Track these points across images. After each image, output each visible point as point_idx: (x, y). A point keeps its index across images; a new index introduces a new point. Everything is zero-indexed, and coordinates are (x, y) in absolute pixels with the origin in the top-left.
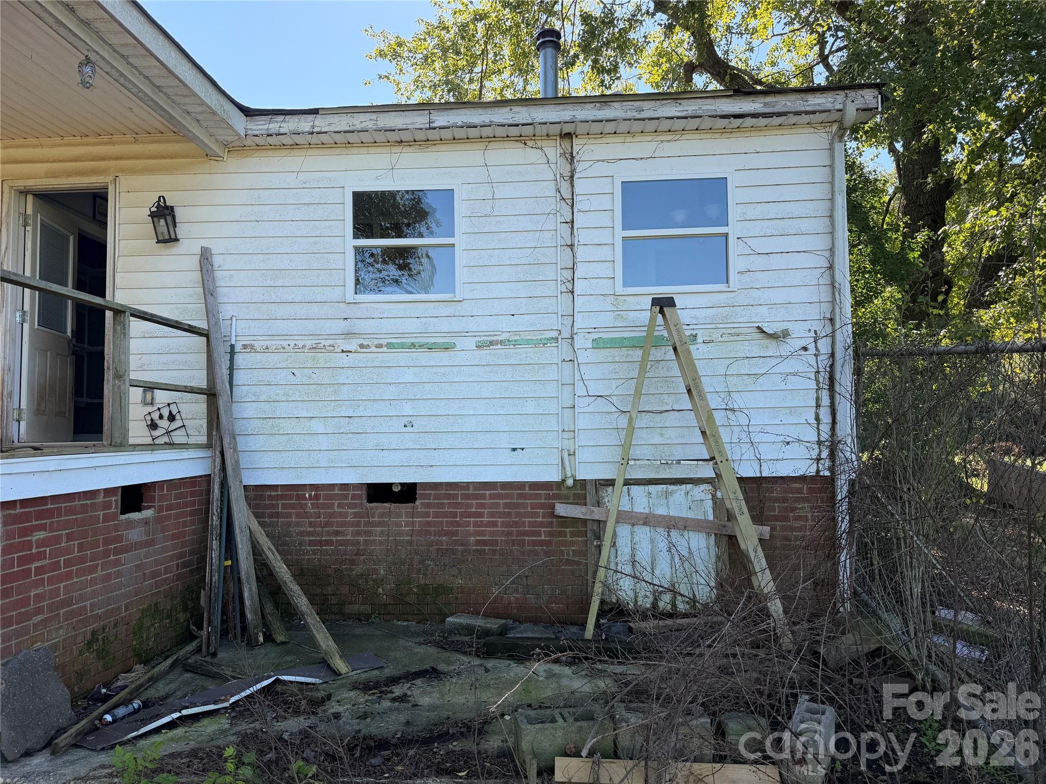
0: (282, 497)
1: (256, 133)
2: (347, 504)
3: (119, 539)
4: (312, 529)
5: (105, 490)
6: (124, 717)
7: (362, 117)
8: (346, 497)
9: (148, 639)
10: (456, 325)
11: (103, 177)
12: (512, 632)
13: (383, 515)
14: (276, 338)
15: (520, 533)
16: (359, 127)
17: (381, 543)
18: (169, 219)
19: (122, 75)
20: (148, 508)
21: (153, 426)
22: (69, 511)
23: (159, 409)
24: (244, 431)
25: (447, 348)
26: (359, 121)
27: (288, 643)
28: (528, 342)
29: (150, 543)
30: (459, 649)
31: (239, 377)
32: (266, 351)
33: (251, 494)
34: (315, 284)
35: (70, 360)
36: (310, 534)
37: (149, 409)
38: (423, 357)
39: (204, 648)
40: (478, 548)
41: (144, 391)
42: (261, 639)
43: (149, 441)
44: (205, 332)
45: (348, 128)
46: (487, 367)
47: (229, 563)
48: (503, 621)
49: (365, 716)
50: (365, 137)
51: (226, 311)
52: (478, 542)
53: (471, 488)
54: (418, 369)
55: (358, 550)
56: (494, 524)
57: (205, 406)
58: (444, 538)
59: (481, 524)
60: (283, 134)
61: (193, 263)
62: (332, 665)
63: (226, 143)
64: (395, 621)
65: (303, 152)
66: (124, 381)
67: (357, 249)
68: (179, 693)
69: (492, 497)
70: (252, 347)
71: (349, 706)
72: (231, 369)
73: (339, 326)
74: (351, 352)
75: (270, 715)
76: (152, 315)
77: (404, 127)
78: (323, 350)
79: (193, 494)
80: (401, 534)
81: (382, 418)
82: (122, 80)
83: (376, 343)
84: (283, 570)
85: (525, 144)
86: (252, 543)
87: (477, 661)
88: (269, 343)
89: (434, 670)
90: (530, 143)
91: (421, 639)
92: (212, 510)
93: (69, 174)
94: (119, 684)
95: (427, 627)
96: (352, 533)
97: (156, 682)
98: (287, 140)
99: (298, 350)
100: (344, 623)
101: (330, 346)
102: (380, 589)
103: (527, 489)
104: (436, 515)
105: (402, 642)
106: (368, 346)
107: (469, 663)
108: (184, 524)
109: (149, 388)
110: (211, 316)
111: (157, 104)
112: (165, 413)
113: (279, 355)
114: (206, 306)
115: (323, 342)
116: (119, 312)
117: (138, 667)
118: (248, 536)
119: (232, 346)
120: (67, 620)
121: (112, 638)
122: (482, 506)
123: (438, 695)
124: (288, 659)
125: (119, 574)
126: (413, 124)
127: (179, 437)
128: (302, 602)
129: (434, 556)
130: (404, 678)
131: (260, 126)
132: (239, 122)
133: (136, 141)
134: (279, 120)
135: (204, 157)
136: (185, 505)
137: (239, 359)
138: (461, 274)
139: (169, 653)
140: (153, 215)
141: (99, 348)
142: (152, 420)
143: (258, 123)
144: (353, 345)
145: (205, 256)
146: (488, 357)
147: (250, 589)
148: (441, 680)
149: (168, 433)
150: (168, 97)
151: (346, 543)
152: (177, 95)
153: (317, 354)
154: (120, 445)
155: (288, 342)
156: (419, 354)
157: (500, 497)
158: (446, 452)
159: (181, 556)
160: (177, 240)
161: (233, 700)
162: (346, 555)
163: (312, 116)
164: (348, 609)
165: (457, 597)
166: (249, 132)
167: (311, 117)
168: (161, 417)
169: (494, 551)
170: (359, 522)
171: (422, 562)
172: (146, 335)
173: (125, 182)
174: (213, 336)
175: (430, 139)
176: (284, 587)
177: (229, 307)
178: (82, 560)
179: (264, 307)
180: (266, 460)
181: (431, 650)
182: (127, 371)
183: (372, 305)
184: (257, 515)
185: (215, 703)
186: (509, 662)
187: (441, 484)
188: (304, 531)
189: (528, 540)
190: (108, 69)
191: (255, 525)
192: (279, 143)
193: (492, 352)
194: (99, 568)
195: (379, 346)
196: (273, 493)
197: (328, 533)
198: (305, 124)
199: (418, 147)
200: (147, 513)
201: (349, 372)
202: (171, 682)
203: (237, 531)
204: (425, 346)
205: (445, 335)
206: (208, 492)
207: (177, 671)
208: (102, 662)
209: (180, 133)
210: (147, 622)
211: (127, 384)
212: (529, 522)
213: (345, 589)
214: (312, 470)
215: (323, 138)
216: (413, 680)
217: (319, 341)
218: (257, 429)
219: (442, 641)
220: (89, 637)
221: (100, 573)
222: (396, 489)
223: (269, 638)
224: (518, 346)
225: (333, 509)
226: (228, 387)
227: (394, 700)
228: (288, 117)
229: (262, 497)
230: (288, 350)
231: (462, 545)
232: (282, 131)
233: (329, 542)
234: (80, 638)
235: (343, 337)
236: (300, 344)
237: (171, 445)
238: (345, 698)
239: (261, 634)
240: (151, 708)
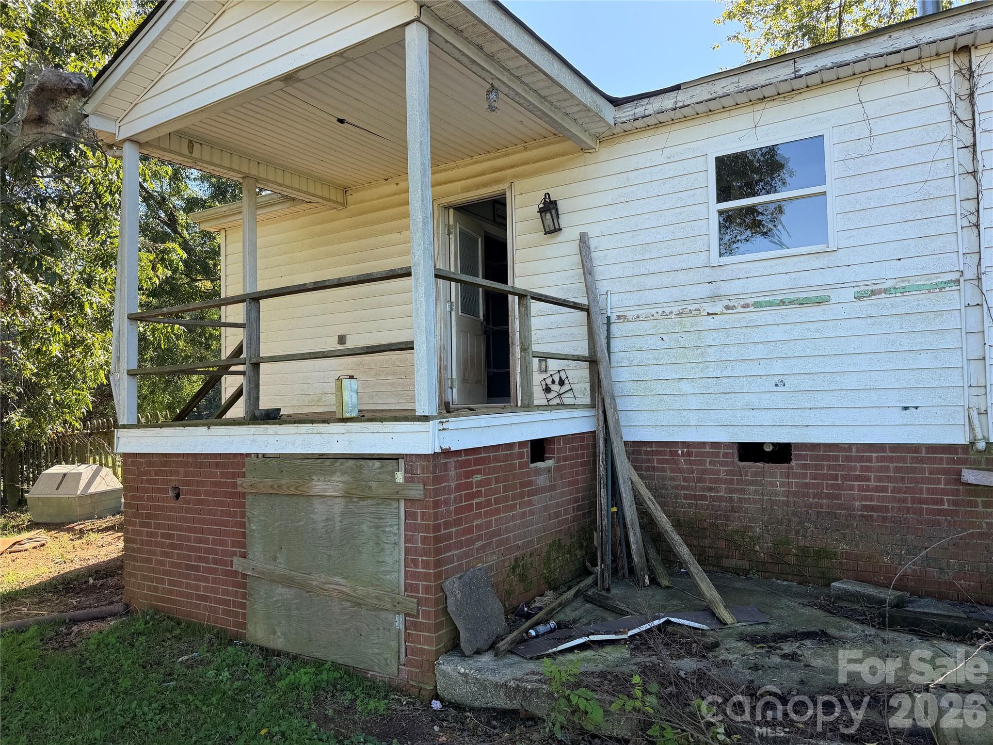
0: (657, 453)
1: (624, 119)
2: (719, 462)
3: (530, 483)
4: (686, 484)
5: (519, 443)
6: (543, 634)
7: (723, 82)
8: (717, 455)
9: (555, 570)
10: (830, 277)
11: (501, 185)
12: (910, 605)
13: (756, 474)
14: (646, 307)
15: (915, 501)
16: (720, 93)
17: (755, 502)
18: (553, 212)
19: (517, 93)
20: (550, 458)
21: (548, 390)
22: (497, 459)
23: (551, 375)
24: (621, 393)
25: (820, 302)
26: (720, 87)
27: (672, 588)
28: (919, 288)
29: (553, 488)
30: (850, 615)
31: (616, 345)
32: (637, 319)
33: (630, 449)
34: (680, 253)
35: (482, 338)
36: (684, 488)
37: (544, 376)
38: (794, 314)
39: (599, 583)
40: (865, 513)
41: (540, 361)
42: (647, 581)
43: (545, 402)
44: (586, 307)
45: (710, 97)
46: (868, 319)
47: (615, 509)
48: (900, 593)
49: (756, 668)
50: (726, 102)
51: (603, 287)
52: (864, 508)
53: (854, 450)
54: (788, 326)
55: (732, 507)
56: (884, 489)
57: (587, 371)
58: (825, 501)
59: (868, 489)
60: (648, 116)
61: (574, 247)
62: (717, 615)
63: (598, 135)
64: (774, 580)
65: (667, 129)
66: (528, 353)
67: (721, 213)
68: (584, 620)
69: (878, 459)
70: (625, 317)
71: (738, 656)
72: (608, 338)
73: (705, 290)
74: (717, 314)
75: (665, 653)
76: (546, 296)
77: (768, 82)
78: (689, 315)
79: (582, 448)
80: (776, 494)
81: (751, 378)
82: (517, 98)
83: (742, 303)
84: (664, 520)
85: (909, 70)
86: (634, 492)
87: (873, 631)
88: (639, 312)
89: (824, 633)
90: (914, 68)
91: (806, 601)
92: (599, 461)
93: (478, 187)
94: (536, 605)
95: (810, 588)
96: (725, 489)
97: (564, 607)
98: (651, 121)
99: (666, 317)
100: (722, 575)
101: (696, 310)
102: (757, 547)
103: (923, 451)
104: (815, 477)
105: (785, 601)
106: (734, 307)
107: (863, 631)
108: (577, 474)
109: (544, 357)
110: (590, 293)
111: (544, 112)
112: (557, 379)
113: (649, 323)
114: (586, 284)
115: (690, 307)
116: (522, 296)
117: (548, 592)
118: (630, 487)
119: (608, 318)
120: (498, 547)
121: (529, 566)
122: (868, 469)
123: (831, 660)
124: (674, 603)
125: (531, 513)
126: (776, 77)
127: (568, 399)
128: (684, 552)
129: (814, 518)
130: (792, 637)
131: (627, 112)
132: (609, 113)
133: (525, 149)
134: (643, 103)
135: (579, 152)
136: (577, 457)
137: (614, 328)
138: (834, 222)
139: (571, 584)
140: (541, 211)
141: (504, 327)
142: (546, 385)
143: (626, 110)
144: (719, 308)
145: (583, 240)
146: (869, 308)
147: (635, 535)
148: (833, 644)
149: (559, 395)
150: (552, 104)
151: (720, 499)
152: (558, 101)
153: (684, 319)
154: (528, 406)
155: (657, 310)
156: (789, 310)
157: (890, 459)
158: (823, 411)
159: (576, 500)
160: (560, 229)
161: (630, 633)
162: (720, 510)
163: (675, 92)
164: (726, 563)
165: (842, 563)
166: (618, 120)
167: (674, 94)
168: (553, 382)
169: (884, 519)
170: (732, 480)
171: (800, 523)
172: (539, 314)
173: (518, 186)
174: (593, 310)
175: (795, 88)
176: (666, 536)
177: (605, 283)
178: (506, 499)
179: (635, 279)
180: (641, 419)
181: (819, 613)
182: (530, 345)
183: (737, 266)
184: (636, 468)
185: (616, 633)
186: (911, 637)
187: (819, 445)
188: (679, 485)
189: (927, 509)
190: (506, 91)
191: (636, 478)
192: (644, 125)
193: (874, 302)
194: (518, 507)
195: (746, 306)
196: (648, 449)
197: (702, 489)
198: (667, 102)
199: (783, 99)
200: (549, 463)
201: (716, 334)
202: (576, 609)
203: (621, 481)
204: (796, 302)
205: (818, 288)
206: (594, 446)
207: (580, 600)
208: (523, 585)
209: (560, 134)
210: (554, 555)
211: (531, 356)
212: (928, 489)
213: (722, 544)
214: (683, 428)
215: (685, 111)
216: (802, 640)
217: (686, 306)
218: (632, 391)
219: (829, 606)
220: (513, 563)
221: (518, 511)
222: (768, 449)
223: (654, 581)
224: (907, 294)
225: (705, 465)
226: (607, 354)
227: (784, 656)
228: (652, 98)
229: (638, 452)
230: (657, 317)
231: (845, 509)
232: (647, 113)
233: (702, 498)
234: (507, 564)
235: (708, 300)
236: (668, 311)
237: (562, 406)
238: (734, 648)
239: (646, 576)
240: (564, 630)
